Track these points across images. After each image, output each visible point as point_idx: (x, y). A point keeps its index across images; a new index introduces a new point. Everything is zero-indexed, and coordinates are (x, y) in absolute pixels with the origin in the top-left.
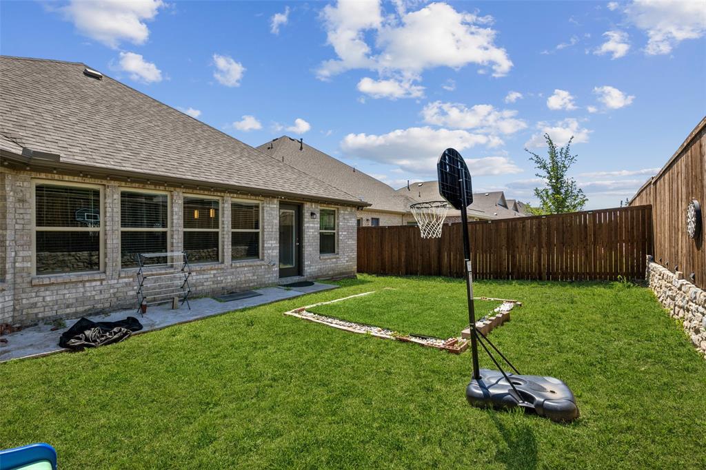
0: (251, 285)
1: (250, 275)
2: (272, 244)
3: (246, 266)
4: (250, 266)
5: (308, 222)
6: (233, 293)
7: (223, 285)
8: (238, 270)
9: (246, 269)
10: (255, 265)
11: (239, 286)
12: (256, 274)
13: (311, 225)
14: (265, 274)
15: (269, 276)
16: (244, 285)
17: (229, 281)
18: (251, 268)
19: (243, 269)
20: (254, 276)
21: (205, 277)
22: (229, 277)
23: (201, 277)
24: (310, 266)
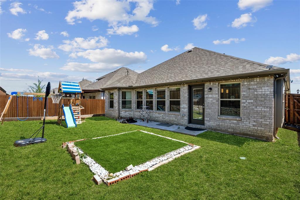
0: (175, 122)
1: (174, 118)
2: (184, 106)
3: (173, 114)
4: (174, 115)
5: (207, 94)
6: (168, 123)
7: (165, 120)
8: (170, 115)
9: (173, 115)
10: (176, 115)
11: (170, 122)
12: (177, 118)
13: (210, 96)
14: (180, 120)
15: (183, 121)
16: (172, 122)
17: (167, 119)
18: (175, 116)
19: (171, 115)
20: (176, 119)
21: (160, 115)
22: (167, 117)
23: (159, 115)
24: (209, 121)
